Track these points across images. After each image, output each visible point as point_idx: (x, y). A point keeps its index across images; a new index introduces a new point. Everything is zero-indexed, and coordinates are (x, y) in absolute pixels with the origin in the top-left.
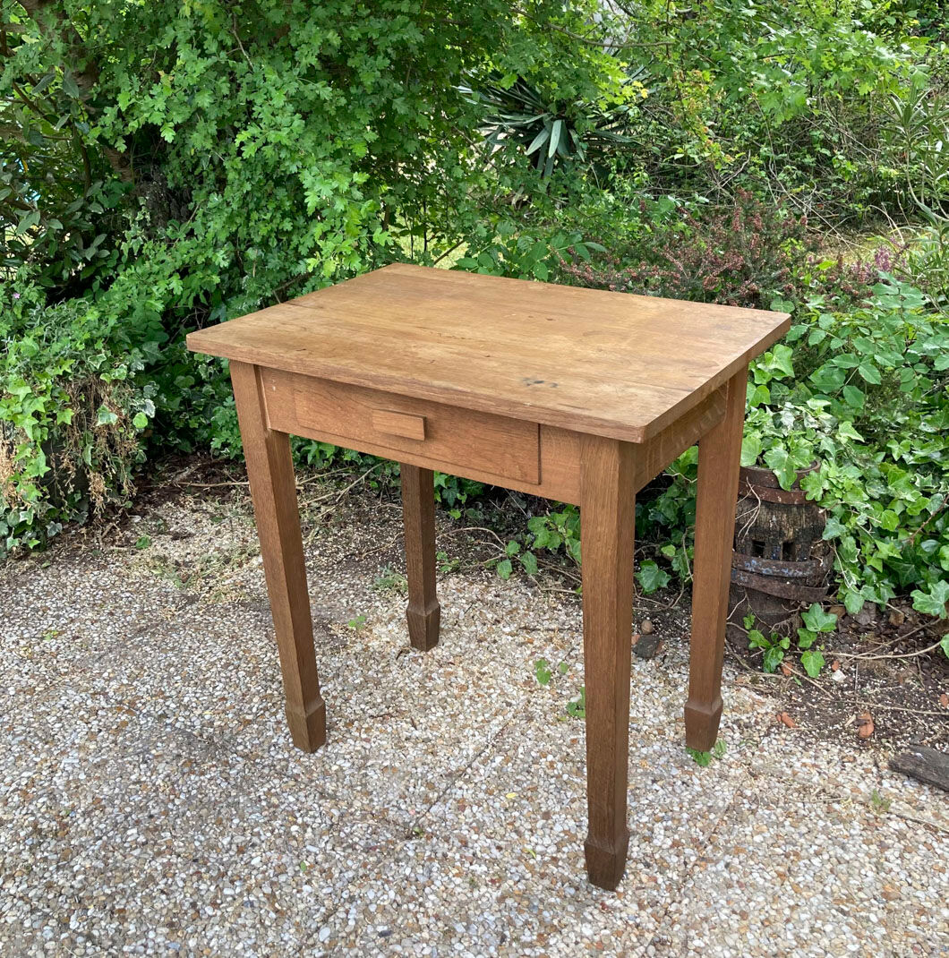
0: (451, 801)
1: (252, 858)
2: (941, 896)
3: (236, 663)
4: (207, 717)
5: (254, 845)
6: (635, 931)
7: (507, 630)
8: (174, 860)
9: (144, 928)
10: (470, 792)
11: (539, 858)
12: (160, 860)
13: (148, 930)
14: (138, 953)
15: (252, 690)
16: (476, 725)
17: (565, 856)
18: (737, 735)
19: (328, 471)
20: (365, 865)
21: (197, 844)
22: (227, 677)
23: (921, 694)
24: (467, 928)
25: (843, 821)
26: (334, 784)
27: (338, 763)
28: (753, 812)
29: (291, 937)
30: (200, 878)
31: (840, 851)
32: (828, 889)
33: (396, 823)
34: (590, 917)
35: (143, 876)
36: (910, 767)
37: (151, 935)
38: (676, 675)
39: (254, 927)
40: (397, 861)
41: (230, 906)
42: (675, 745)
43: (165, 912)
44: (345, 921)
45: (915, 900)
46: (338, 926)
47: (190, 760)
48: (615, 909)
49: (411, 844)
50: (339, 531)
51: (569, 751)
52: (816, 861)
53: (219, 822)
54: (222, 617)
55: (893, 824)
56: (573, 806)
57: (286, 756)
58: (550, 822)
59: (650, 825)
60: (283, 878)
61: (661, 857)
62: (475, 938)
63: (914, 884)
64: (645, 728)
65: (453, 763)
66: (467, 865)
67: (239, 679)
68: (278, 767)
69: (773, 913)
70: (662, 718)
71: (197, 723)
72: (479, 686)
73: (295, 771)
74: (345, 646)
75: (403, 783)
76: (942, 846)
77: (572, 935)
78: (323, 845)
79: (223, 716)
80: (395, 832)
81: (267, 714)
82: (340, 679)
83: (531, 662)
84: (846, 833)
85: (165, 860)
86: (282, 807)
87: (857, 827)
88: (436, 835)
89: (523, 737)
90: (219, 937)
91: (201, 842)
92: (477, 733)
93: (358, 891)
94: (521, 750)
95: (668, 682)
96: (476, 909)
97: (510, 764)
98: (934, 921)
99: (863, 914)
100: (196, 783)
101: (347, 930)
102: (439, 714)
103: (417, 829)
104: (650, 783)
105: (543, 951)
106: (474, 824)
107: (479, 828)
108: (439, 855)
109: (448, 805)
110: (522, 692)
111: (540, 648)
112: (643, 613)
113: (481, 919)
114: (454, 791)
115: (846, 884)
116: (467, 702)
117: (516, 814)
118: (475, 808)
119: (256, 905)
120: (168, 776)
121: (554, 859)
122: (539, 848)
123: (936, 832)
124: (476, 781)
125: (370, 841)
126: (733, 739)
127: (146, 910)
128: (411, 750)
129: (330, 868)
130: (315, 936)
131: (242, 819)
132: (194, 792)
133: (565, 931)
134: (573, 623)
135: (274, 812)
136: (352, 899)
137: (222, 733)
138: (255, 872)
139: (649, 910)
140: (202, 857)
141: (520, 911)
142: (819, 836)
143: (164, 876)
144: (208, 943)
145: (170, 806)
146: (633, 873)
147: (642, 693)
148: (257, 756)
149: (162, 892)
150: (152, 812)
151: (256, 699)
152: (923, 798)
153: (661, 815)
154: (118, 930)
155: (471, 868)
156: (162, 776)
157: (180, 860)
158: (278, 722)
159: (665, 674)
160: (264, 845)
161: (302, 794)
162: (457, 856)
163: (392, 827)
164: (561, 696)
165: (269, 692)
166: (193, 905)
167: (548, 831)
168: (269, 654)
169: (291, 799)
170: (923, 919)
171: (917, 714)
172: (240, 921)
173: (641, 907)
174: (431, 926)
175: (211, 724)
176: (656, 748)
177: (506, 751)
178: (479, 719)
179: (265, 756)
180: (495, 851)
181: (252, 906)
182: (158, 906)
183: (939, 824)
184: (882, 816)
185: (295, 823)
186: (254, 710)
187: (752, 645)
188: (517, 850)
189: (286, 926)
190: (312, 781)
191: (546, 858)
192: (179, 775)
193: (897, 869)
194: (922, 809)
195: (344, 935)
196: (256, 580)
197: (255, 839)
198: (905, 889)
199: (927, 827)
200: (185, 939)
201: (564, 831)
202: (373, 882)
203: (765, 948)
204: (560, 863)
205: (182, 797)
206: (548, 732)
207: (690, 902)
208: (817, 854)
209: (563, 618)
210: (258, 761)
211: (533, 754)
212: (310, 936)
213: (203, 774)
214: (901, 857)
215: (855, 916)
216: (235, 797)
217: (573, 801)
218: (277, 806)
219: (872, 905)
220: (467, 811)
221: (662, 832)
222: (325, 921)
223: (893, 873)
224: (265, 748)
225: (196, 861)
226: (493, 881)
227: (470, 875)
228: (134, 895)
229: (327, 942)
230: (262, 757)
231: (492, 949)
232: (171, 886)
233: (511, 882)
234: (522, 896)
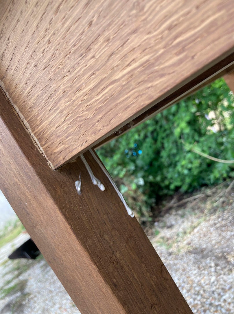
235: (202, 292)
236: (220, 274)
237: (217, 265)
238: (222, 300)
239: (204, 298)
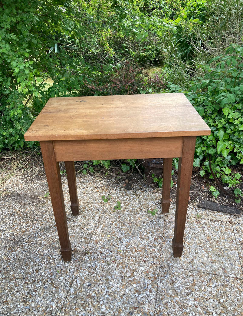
0: (93, 242)
1: (41, 273)
2: (220, 237)
3: (14, 214)
4: (11, 233)
5: (40, 269)
6: (155, 265)
7: (90, 189)
8: (17, 280)
9: (16, 305)
10: (97, 237)
11: (123, 252)
12: (12, 282)
13: (17, 305)
14: (17, 313)
15: (22, 221)
16: (92, 218)
17: (129, 249)
18: (159, 206)
19: (22, 151)
20: (76, 266)
21: (22, 273)
22: (12, 219)
23: (197, 187)
24: (111, 277)
25: (192, 223)
26: (58, 244)
27: (56, 238)
28: (170, 226)
29: (62, 294)
30: (27, 284)
31: (194, 231)
32: (195, 242)
33: (80, 251)
34: (142, 265)
35: (9, 288)
36: (203, 206)
37: (19, 306)
38: (139, 193)
39: (50, 294)
40: (85, 263)
41: (40, 290)
42: (145, 212)
43: (20, 298)
44: (77, 285)
45: (215, 239)
46: (75, 287)
47: (10, 247)
48: (147, 261)
49: (87, 257)
50: (31, 169)
51: (119, 219)
52: (190, 235)
53: (27, 265)
54: (3, 201)
55: (203, 221)
56: (126, 235)
57: (40, 239)
58: (122, 241)
59: (147, 235)
60: (53, 277)
61: (153, 244)
62: (115, 279)
63: (213, 235)
64: (136, 209)
65: (89, 230)
66: (105, 259)
67: (16, 219)
68: (39, 243)
69: (185, 251)
70: (139, 205)
71: (8, 235)
72: (88, 207)
73: (45, 243)
74: (45, 203)
75: (78, 239)
76: (215, 224)
77: (140, 271)
78: (61, 263)
79: (16, 231)
80: (81, 254)
81: (29, 228)
82: (48, 213)
83: (100, 197)
84: (194, 226)
85: (14, 281)
86: (45, 255)
87: (195, 224)
88: (93, 252)
89: (106, 219)
90: (41, 301)
91: (23, 272)
92: (93, 220)
93: (77, 275)
94: (106, 222)
95: (137, 195)
96: (112, 271)
97: (105, 227)
98: (221, 243)
99: (205, 246)
100: (15, 254)
101: (78, 287)
102: (80, 217)
103: (87, 252)
104: (143, 224)
105: (134, 278)
106: (102, 247)
107: (103, 247)
108: (96, 258)
109: (93, 243)
110: (101, 206)
111: (101, 192)
112: (124, 177)
113: (114, 273)
114: (93, 238)
115: (199, 240)
116: (87, 212)
117: (112, 241)
118: (100, 242)
119: (48, 287)
120: (5, 254)
121: (127, 251)
122: (122, 249)
123: (213, 221)
124: (98, 234)
125: (74, 259)
126: (158, 207)
127: (14, 299)
128: (76, 229)
129: (66, 270)
130: (70, 292)
131: (34, 262)
132: (15, 257)
133: (137, 270)
134: (107, 184)
135: (43, 257)
136: (76, 277)
137: (17, 237)
138: (44, 277)
139: (156, 259)
140: (25, 277)
141: (124, 268)
142: (188, 228)
143: (16, 286)
144: (38, 304)
145: (9, 263)
146: (148, 250)
147: (132, 199)
148: (31, 241)
149: (17, 292)
150: (4, 267)
151: (24, 224)
152: (207, 213)
153: (149, 232)
154: (7, 308)
155: (106, 259)
156: (3, 255)
157: (19, 280)
158: (34, 230)
159: (136, 193)
160: (44, 268)
161: (49, 249)
162: (101, 257)
163: (79, 253)
164: (111, 205)
165: (27, 221)
166: (29, 293)
167: (122, 243)
168: (23, 209)
169: (47, 252)
170: (218, 243)
171: (198, 192)
172: (45, 294)
173: (154, 258)
174: (102, 279)
175: (13, 234)
176: (141, 214)
177: (103, 223)
178: (92, 216)
179: (34, 241)
180: (110, 253)
181: (47, 288)
182: (17, 296)
183: (213, 219)
184: (200, 220)
185: (51, 259)
186: (25, 227)
187: (154, 181)
188: (116, 251)
189: (60, 291)
190: (51, 245)
191: (125, 251)
192: (9, 253)
193: (208, 232)
194: (208, 216)
195: (78, 289)
196: (10, 187)
197: (40, 267)
198: (212, 237)
199: (210, 220)
200: (30, 304)
201: (126, 242)
202: (80, 271)
203: (187, 261)
204: (129, 252)
205: (12, 260)
206: (112, 215)
207: (165, 254)
208: (189, 233)
209: (104, 183)
210: (32, 242)
211: (110, 222)
212: (68, 292)
213: (16, 251)
214: (208, 229)
215: (204, 247)
216: (29, 255)
217: (125, 233)
218: (43, 255)
219: (206, 243)
220: (99, 243)
221: (151, 236)
222: (71, 286)
223: (208, 234)
224: (33, 238)
225: (24, 279)
226: (113, 262)
227: (107, 262)
228: (8, 295)
229: (74, 292)
230: (33, 241)
231: (120, 281)
232: (19, 289)
233: (118, 261)
234: (123, 263)
235: (29, 216)
236: (37, 207)
237: (33, 202)
238: (43, 218)
239: (32, 218)
